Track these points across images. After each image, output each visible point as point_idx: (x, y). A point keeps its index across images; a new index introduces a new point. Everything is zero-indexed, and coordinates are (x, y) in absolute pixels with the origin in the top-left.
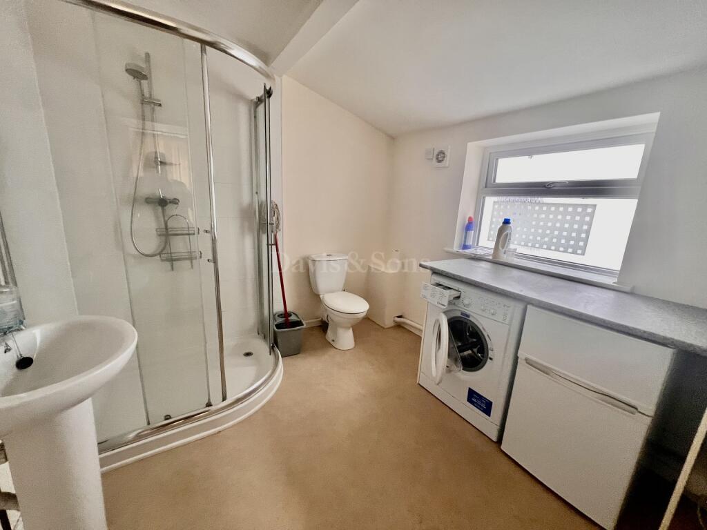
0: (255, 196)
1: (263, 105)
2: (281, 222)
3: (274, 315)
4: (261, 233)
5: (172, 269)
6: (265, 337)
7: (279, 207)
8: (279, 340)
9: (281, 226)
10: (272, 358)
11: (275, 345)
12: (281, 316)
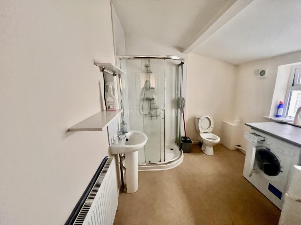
0: (177, 96)
1: (180, 66)
2: (185, 105)
3: (181, 137)
4: (178, 108)
5: (151, 119)
6: (178, 145)
7: (185, 99)
8: (183, 146)
9: (185, 106)
10: (179, 152)
11: (181, 148)
12: (184, 138)
